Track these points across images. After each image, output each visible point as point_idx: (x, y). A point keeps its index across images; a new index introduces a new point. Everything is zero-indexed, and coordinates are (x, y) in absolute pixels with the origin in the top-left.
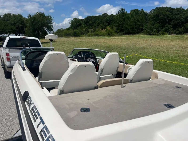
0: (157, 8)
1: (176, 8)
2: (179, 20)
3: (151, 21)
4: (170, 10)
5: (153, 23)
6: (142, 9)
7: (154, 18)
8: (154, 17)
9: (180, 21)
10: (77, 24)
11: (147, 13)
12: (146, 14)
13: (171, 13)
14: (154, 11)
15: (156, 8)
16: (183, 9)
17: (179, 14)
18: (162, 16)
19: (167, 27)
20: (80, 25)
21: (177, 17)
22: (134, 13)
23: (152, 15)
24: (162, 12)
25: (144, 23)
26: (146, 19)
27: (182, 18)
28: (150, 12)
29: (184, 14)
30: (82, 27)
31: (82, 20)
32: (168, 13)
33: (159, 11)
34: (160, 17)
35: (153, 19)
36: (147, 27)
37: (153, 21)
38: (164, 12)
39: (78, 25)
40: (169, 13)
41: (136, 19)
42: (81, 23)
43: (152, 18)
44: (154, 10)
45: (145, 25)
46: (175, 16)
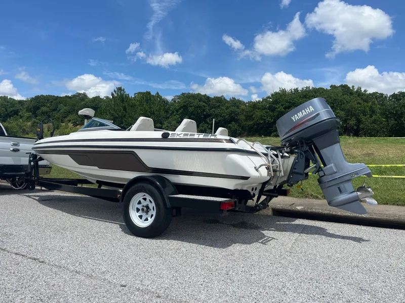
0: (183, 94)
1: (215, 97)
2: (221, 116)
3: (175, 115)
4: (207, 99)
5: (180, 119)
6: (158, 93)
7: (180, 111)
8: (180, 109)
9: (221, 118)
10: (6, 111)
11: (167, 101)
12: (165, 102)
13: (207, 104)
14: (178, 99)
15: (183, 93)
16: (224, 99)
17: (219, 106)
18: (193, 108)
19: (203, 127)
20: (16, 113)
21: (217, 111)
22: (143, 98)
23: (177, 105)
24: (192, 101)
25: (164, 118)
26: (167, 111)
27: (225, 114)
28: (172, 100)
29: (227, 108)
30: (21, 117)
31: (21, 102)
32: (202, 104)
33: (188, 99)
34: (191, 109)
35: (178, 112)
36: (169, 125)
37: (178, 116)
38: (196, 103)
39: (11, 112)
40: (204, 104)
41: (149, 110)
42: (18, 110)
43: (177, 111)
44: (179, 97)
45: (165, 122)
46: (213, 109)
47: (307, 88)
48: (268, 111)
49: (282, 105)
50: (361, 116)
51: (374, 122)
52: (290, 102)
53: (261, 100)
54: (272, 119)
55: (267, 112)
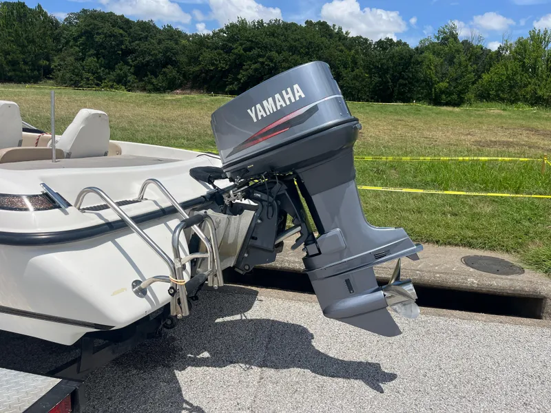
0: (84, 11)
1: (138, 21)
2: (149, 54)
3: (71, 47)
4: (124, 23)
5: (81, 54)
6: (39, 6)
7: (81, 40)
8: (80, 36)
9: (150, 57)
11: (57, 22)
12: (54, 24)
13: (126, 32)
14: (76, 19)
15: (83, 9)
16: (154, 26)
17: (146, 37)
18: (102, 36)
19: (121, 70)
21: (144, 46)
22: (12, 13)
23: (74, 29)
24: (101, 25)
25: (52, 50)
26: (57, 39)
27: (156, 52)
28: (66, 20)
29: (160, 42)
32: (117, 31)
33: (92, 21)
34: (98, 39)
35: (76, 42)
36: (62, 63)
37: (77, 49)
38: (107, 28)
40: (121, 31)
41: (24, 36)
43: (75, 40)
44: (78, 16)
45: (55, 58)
46: (137, 42)
47: (276, 21)
48: (222, 52)
49: (241, 45)
50: (342, 69)
51: (356, 78)
52: (252, 41)
53: (211, 34)
54: (226, 65)
55: (219, 54)
